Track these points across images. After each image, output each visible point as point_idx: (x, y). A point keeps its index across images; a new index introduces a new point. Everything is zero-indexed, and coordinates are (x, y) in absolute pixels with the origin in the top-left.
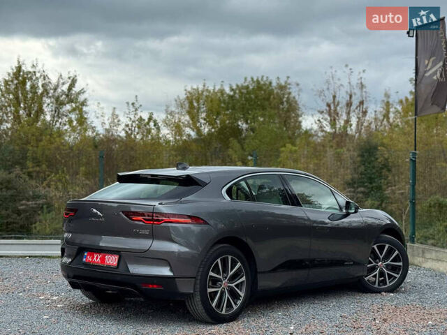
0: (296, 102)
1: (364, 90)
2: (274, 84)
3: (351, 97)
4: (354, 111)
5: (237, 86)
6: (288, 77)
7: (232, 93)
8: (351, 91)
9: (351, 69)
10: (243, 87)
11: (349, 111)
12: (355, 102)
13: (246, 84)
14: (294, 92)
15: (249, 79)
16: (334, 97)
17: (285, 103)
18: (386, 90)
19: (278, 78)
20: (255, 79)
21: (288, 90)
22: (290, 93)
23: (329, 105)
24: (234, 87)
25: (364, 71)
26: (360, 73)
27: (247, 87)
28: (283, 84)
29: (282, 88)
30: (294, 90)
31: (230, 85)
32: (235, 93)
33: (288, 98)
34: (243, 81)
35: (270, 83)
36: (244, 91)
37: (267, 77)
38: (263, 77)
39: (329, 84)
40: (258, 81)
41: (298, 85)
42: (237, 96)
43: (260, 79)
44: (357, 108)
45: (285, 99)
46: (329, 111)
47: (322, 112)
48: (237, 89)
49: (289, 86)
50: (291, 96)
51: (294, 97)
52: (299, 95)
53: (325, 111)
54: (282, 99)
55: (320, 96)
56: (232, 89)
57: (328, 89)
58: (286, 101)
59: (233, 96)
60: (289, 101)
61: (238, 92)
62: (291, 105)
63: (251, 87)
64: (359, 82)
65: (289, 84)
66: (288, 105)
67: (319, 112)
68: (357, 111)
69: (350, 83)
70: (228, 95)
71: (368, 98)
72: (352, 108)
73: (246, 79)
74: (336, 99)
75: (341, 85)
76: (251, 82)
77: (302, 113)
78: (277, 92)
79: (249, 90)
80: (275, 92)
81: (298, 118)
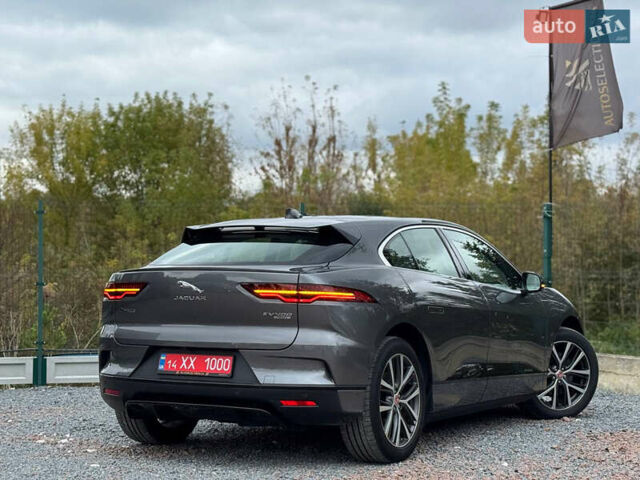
0: (223, 137)
1: (336, 118)
2: (186, 107)
3: (314, 129)
4: (321, 153)
5: (121, 107)
6: (210, 95)
7: (111, 120)
8: (315, 121)
9: (314, 84)
10: (131, 109)
11: (314, 151)
12: (322, 140)
13: (137, 104)
14: (219, 118)
15: (142, 96)
16: (288, 129)
17: (204, 139)
18: (369, 118)
19: (194, 95)
20: (153, 96)
21: (208, 117)
22: (211, 122)
23: (278, 143)
24: (116, 109)
25: (335, 88)
26: (329, 90)
27: (139, 109)
28: (202, 106)
29: (201, 112)
30: (220, 116)
31: (109, 105)
32: (117, 119)
33: (208, 130)
34: (133, 98)
35: (180, 104)
36: (131, 115)
37: (175, 94)
38: (166, 93)
39: (277, 107)
40: (157, 97)
41: (226, 107)
42: (120, 124)
43: (161, 96)
44: (324, 148)
45: (204, 132)
46: (278, 153)
47: (267, 155)
48: (120, 113)
49: (210, 109)
50: (214, 125)
51: (220, 129)
52: (229, 125)
53: (273, 153)
54: (199, 132)
55: (264, 128)
56: (112, 113)
57: (276, 115)
58: (207, 135)
59: (114, 125)
60: (211, 135)
61: (122, 117)
62: (213, 142)
63: (145, 110)
64: (328, 105)
65: (211, 106)
66: (209, 143)
67: (262, 153)
68: (325, 153)
69: (313, 106)
70: (106, 124)
71: (343, 133)
72: (318, 149)
73: (136, 95)
74: (291, 133)
75: (298, 110)
76: (146, 101)
77: (233, 156)
78: (190, 119)
79: (142, 114)
80: (186, 120)
81: (226, 164)
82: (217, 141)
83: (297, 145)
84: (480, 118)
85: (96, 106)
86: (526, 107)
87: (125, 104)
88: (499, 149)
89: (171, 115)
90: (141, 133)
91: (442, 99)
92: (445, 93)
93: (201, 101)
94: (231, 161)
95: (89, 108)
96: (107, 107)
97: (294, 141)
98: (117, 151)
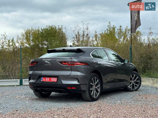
0: (65, 34)
1: (88, 30)
2: (57, 28)
3: (84, 32)
4: (85, 37)
5: (44, 29)
6: (62, 26)
7: (42, 31)
8: (84, 31)
9: (84, 23)
11: (84, 37)
12: (85, 35)
13: (47, 28)
14: (64, 30)
15: (48, 26)
16: (78, 33)
17: (61, 35)
19: (59, 26)
20: (50, 26)
21: (62, 30)
22: (62, 31)
23: (76, 35)
24: (43, 29)
25: (88, 24)
26: (87, 24)
27: (48, 29)
28: (60, 28)
29: (60, 29)
31: (41, 28)
32: (43, 31)
33: (62, 33)
34: (46, 27)
35: (56, 28)
36: (46, 30)
37: (55, 26)
38: (53, 25)
39: (76, 28)
40: (51, 26)
41: (65, 28)
42: (44, 32)
43: (52, 26)
44: (86, 36)
45: (61, 33)
46: (76, 37)
47: (74, 38)
48: (44, 30)
49: (62, 29)
50: (63, 32)
51: (64, 33)
52: (66, 32)
53: (75, 38)
54: (60, 33)
55: (73, 32)
56: (42, 30)
57: (76, 30)
58: (61, 34)
59: (42, 32)
60: (62, 34)
61: (44, 31)
62: (63, 35)
63: (49, 29)
64: (87, 27)
65: (62, 28)
66: (62, 36)
67: (73, 38)
68: (86, 37)
69: (83, 28)
70: (41, 32)
71: (90, 33)
72: (85, 36)
73: (47, 26)
74: (79, 33)
75: (80, 28)
76: (49, 27)
77: (67, 38)
78: (58, 31)
79: (48, 30)
80: (57, 31)
81: (66, 40)
82: (64, 35)
83: (80, 36)
84: (118, 29)
85: (39, 28)
86: (127, 27)
87: (45, 28)
88: (122, 36)
89: (54, 30)
90: (48, 34)
91: (109, 25)
92: (110, 24)
93: (60, 27)
94: (67, 39)
95: (37, 29)
96: (41, 29)
97: (80, 35)
98: (43, 38)
